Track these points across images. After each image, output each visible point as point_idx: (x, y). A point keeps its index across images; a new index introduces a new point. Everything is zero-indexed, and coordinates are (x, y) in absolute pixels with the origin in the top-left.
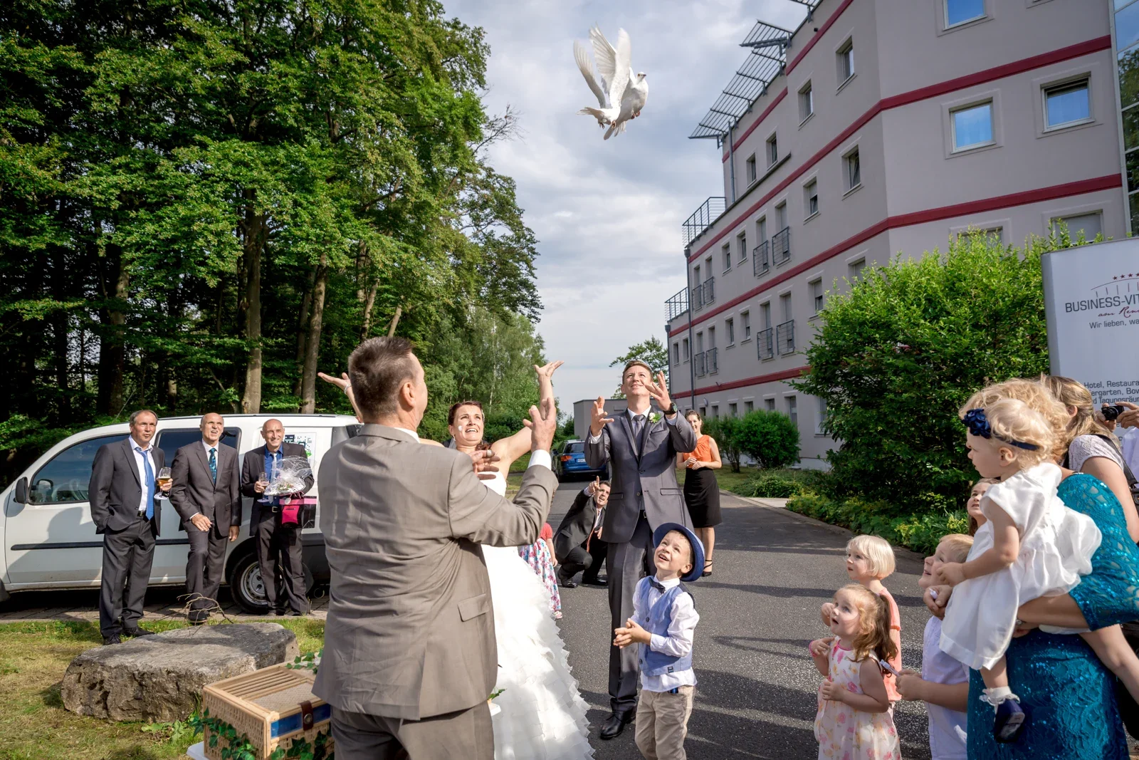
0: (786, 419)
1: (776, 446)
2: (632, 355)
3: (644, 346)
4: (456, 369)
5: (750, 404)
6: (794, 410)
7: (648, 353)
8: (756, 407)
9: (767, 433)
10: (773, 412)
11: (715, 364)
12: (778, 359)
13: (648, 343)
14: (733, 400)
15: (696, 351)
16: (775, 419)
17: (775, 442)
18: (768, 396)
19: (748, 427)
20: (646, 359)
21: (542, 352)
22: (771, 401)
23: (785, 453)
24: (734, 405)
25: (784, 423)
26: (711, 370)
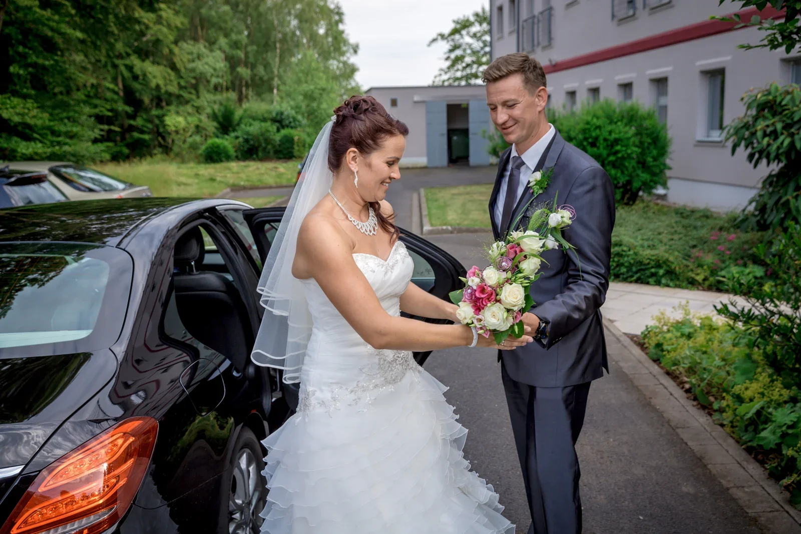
0: (650, 116)
1: (630, 164)
2: (455, 31)
3: (472, 19)
4: (227, 48)
5: (595, 91)
6: (663, 101)
7: (476, 28)
8: (603, 95)
9: (616, 141)
10: (629, 103)
11: (550, 32)
12: (643, 15)
13: (477, 15)
14: (570, 86)
15: (524, 15)
16: (631, 117)
17: (629, 157)
18: (624, 78)
19: (584, 131)
20: (474, 36)
21: (341, 27)
22: (627, 87)
23: (645, 176)
24: (572, 94)
25: (647, 123)
26: (544, 42)
